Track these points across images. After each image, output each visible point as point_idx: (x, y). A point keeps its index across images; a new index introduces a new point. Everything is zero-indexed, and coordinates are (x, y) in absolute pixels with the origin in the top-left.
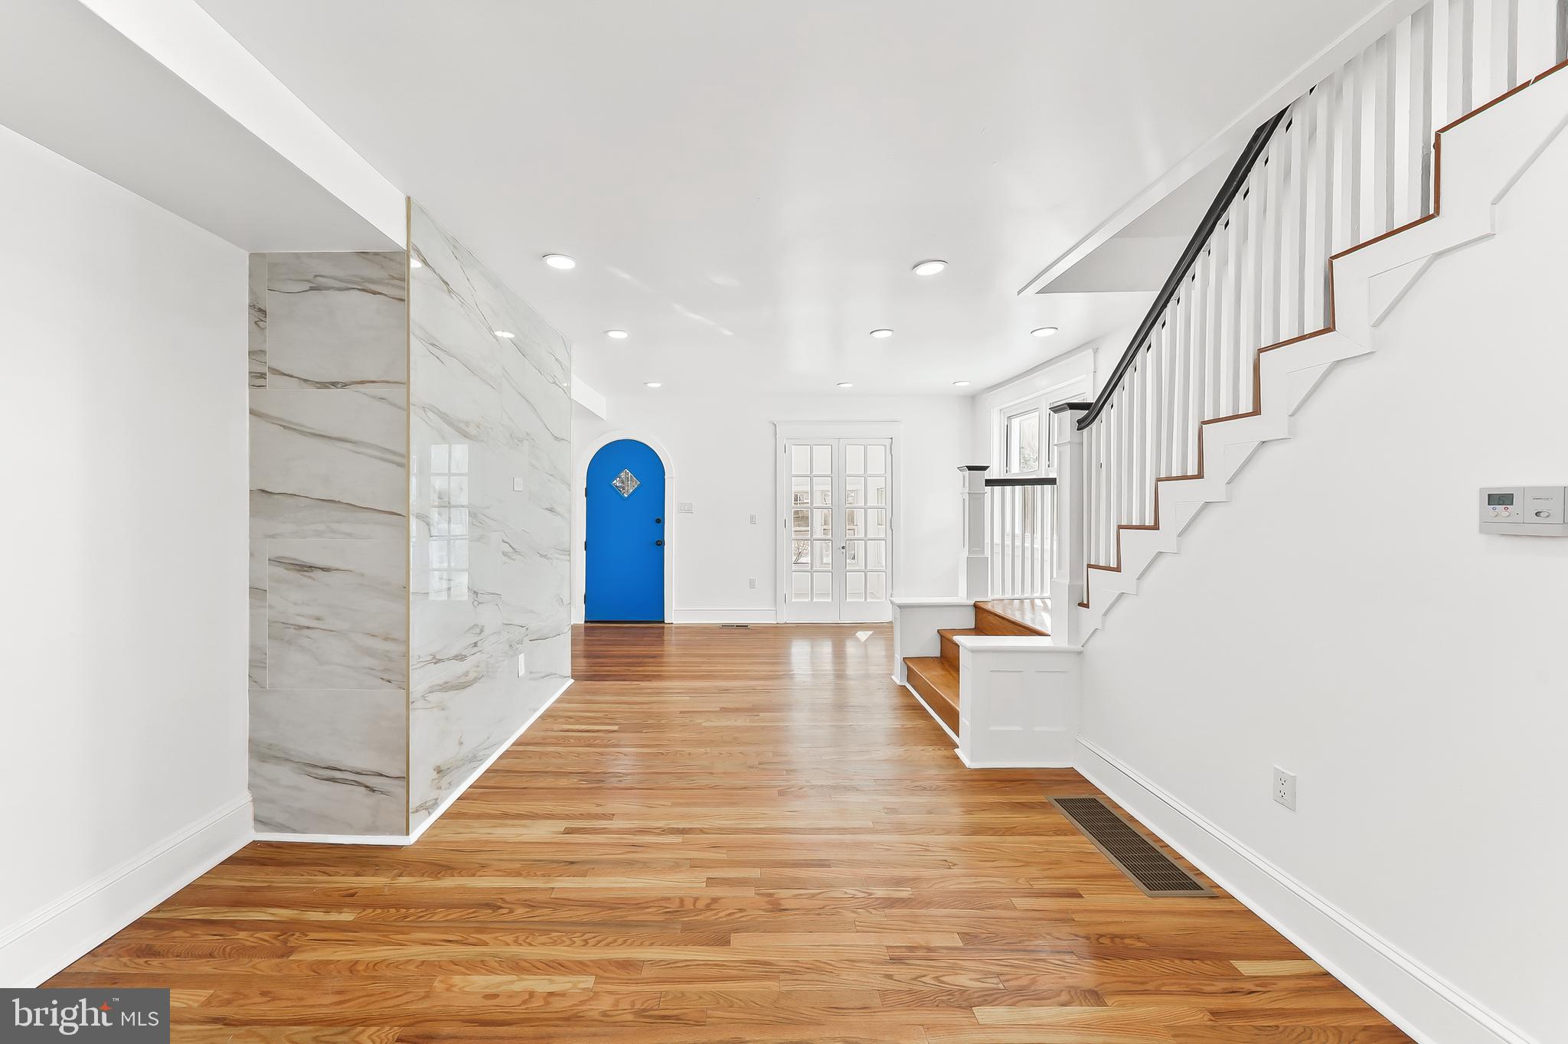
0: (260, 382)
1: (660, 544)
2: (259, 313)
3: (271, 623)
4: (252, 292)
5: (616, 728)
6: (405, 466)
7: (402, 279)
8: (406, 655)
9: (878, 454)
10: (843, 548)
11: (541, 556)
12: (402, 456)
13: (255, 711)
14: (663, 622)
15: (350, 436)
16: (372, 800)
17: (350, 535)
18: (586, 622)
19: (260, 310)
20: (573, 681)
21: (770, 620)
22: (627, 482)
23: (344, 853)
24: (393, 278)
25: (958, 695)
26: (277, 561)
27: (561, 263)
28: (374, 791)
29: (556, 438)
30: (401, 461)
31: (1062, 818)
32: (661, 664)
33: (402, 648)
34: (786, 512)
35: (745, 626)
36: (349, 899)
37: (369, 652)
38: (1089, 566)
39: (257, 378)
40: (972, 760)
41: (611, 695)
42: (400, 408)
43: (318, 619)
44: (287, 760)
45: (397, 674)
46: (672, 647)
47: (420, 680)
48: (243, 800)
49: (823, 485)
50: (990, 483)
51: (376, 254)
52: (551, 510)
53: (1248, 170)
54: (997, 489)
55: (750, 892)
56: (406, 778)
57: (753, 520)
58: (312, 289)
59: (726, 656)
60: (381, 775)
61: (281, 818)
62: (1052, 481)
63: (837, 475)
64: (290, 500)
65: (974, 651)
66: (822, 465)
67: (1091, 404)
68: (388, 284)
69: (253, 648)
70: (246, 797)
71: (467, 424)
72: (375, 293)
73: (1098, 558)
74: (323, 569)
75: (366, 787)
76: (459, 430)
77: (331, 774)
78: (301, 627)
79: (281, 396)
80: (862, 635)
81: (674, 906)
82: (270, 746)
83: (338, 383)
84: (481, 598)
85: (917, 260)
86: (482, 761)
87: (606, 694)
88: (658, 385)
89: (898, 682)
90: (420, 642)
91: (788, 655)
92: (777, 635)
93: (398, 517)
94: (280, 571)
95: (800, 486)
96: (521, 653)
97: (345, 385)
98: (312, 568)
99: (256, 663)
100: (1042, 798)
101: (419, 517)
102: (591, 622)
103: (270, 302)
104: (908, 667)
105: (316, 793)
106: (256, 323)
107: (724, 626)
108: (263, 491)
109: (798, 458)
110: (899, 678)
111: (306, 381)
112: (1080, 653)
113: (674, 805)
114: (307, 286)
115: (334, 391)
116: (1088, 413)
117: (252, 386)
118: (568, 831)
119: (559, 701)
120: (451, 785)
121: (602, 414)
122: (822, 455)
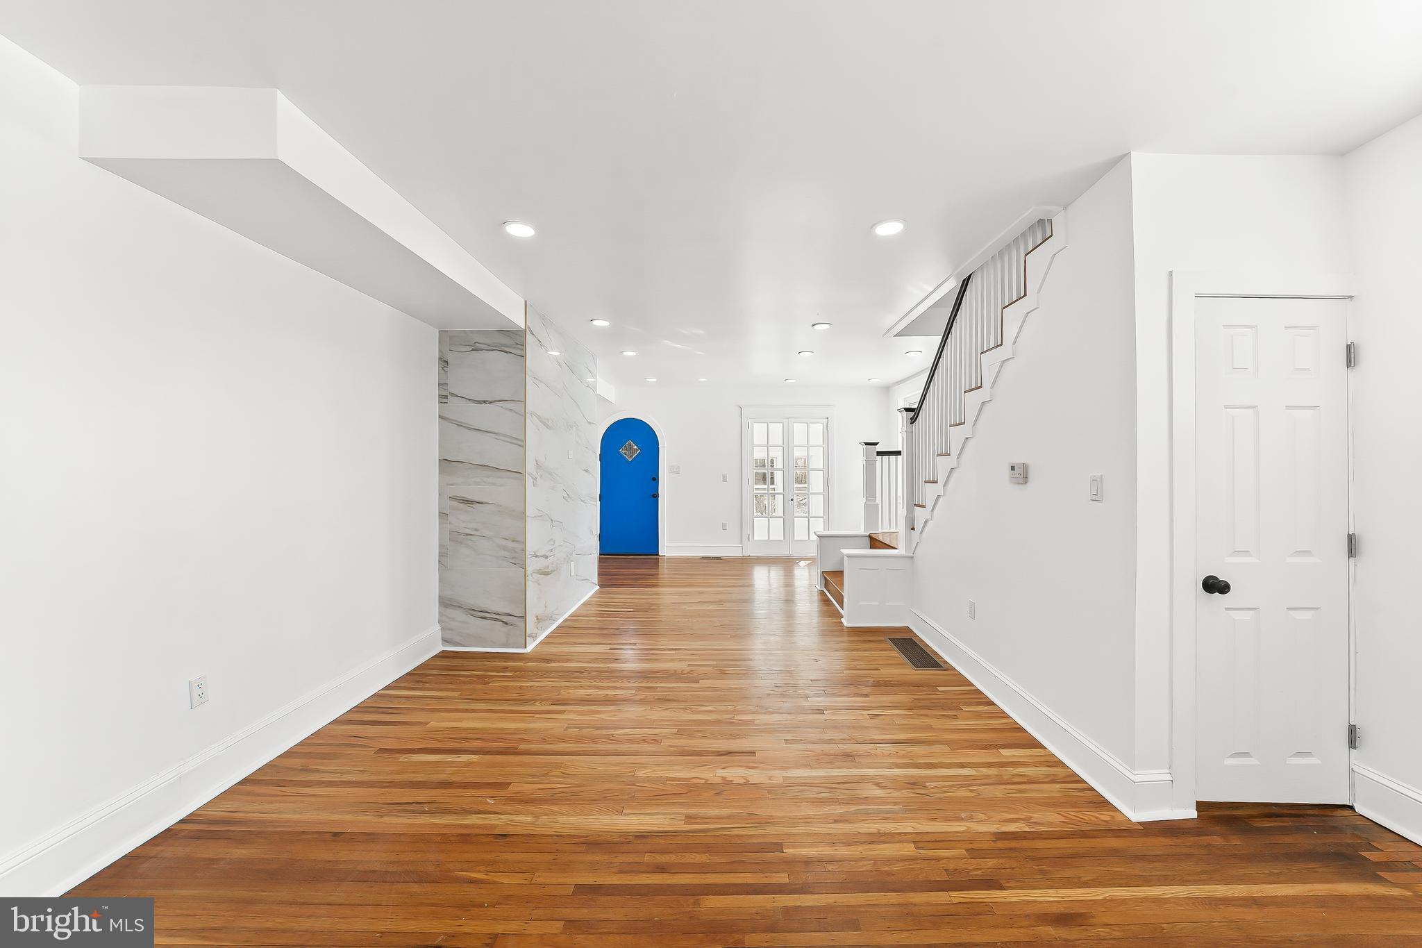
0: (445, 400)
1: (656, 496)
2: (444, 363)
3: (451, 532)
4: (440, 351)
5: (632, 610)
6: (523, 446)
7: (523, 345)
8: (524, 550)
9: (817, 429)
10: (792, 500)
11: (582, 501)
12: (522, 441)
13: (442, 580)
14: (658, 555)
15: (493, 430)
16: (505, 629)
17: (493, 484)
18: (600, 554)
19: (445, 361)
20: (599, 587)
21: (737, 553)
22: (630, 451)
23: (493, 655)
24: (517, 344)
25: (842, 584)
26: (454, 498)
27: (601, 323)
28: (507, 624)
29: (590, 423)
30: (521, 443)
31: (889, 645)
32: (657, 579)
33: (523, 546)
34: (749, 472)
35: (719, 558)
36: (506, 669)
37: (504, 548)
38: (915, 505)
39: (443, 398)
40: (848, 622)
41: (624, 596)
42: (520, 414)
43: (476, 530)
44: (460, 607)
45: (519, 560)
46: (664, 569)
47: (532, 565)
48: (435, 630)
49: (777, 454)
50: (879, 453)
51: (508, 331)
52: (587, 471)
53: (961, 300)
54: (886, 458)
55: (711, 668)
56: (524, 617)
57: (724, 478)
58: (473, 350)
59: (705, 575)
60: (511, 615)
61: (457, 639)
62: (898, 453)
63: (787, 447)
64: (461, 465)
65: (849, 556)
66: (777, 439)
67: (915, 409)
68: (514, 348)
69: (441, 546)
70: (438, 627)
71: (548, 420)
72: (507, 352)
73: (919, 502)
74: (478, 503)
75: (503, 622)
76: (545, 424)
77: (484, 615)
78: (467, 535)
79: (457, 409)
80: (802, 563)
81: (673, 672)
82: (451, 600)
83: (487, 401)
84: (554, 523)
85: (814, 323)
86: (555, 621)
87: (621, 594)
88: (654, 380)
89: (819, 588)
90: (531, 545)
91: (752, 575)
92: (744, 564)
93: (519, 474)
94: (455, 504)
95: (759, 454)
96: (572, 561)
97: (491, 402)
98: (473, 502)
99: (443, 555)
100: (882, 638)
101: (529, 474)
102: (604, 555)
103: (450, 357)
104: (825, 579)
105: (477, 625)
106: (442, 368)
107: (704, 558)
108: (447, 460)
109: (759, 430)
110: (818, 586)
111: (469, 399)
112: (912, 557)
113: (669, 641)
114: (471, 348)
115: (484, 405)
116: (914, 413)
117: (440, 402)
118: (611, 649)
119: (591, 597)
120: (543, 629)
121: (612, 399)
122: (777, 429)
